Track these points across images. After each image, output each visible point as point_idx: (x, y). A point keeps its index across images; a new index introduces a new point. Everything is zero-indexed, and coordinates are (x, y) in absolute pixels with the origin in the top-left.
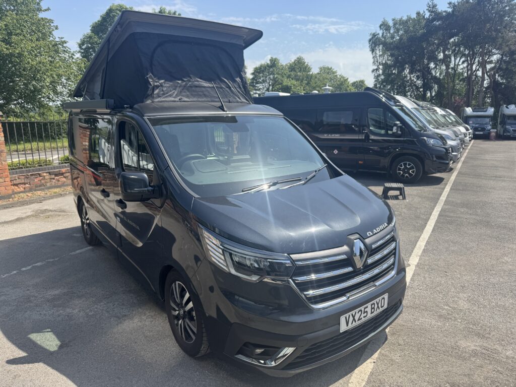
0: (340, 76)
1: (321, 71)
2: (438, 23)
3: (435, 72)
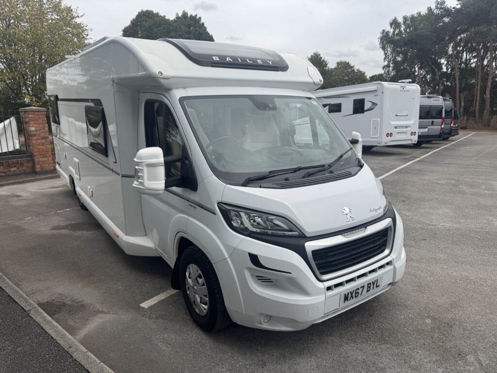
0: (357, 70)
1: (338, 66)
2: (447, 19)
3: (447, 67)
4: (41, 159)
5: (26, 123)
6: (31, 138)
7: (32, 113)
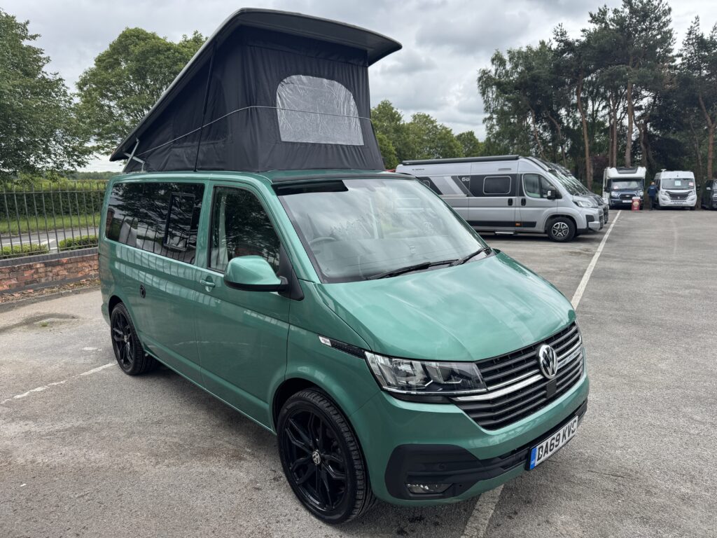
0: (441, 126)
1: (415, 120)
2: (570, 55)
3: (568, 120)
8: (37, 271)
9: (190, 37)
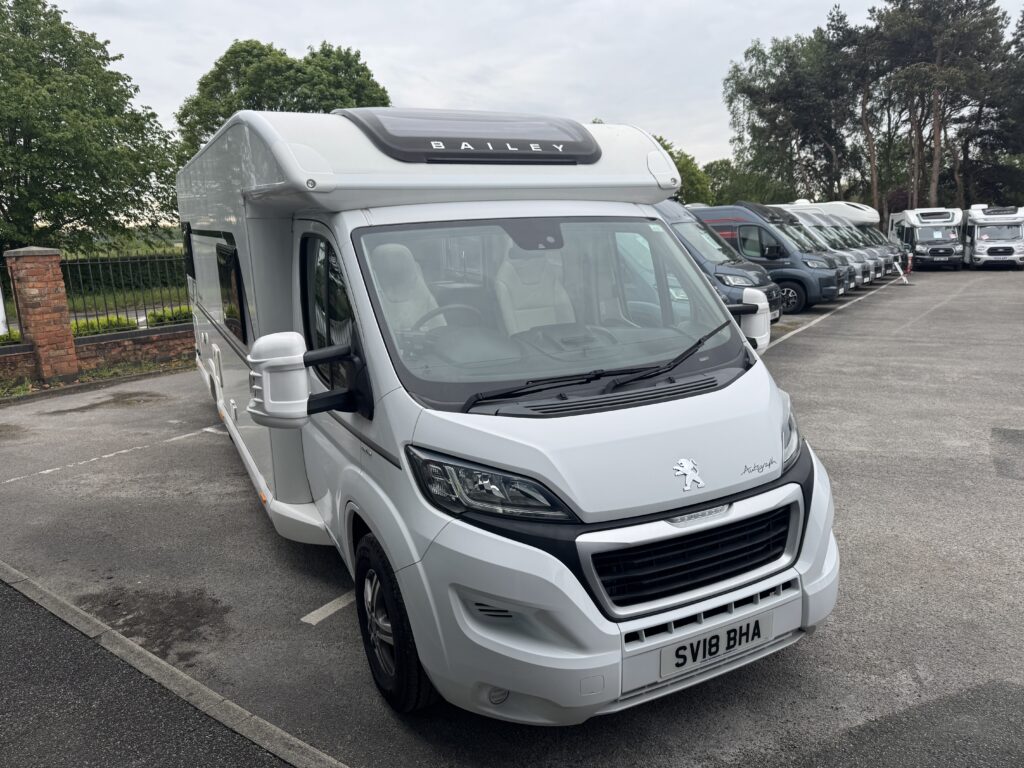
2: (850, 50)
4: (52, 353)
5: (18, 280)
6: (30, 310)
7: (32, 259)
8: (125, 350)
9: (317, 49)
